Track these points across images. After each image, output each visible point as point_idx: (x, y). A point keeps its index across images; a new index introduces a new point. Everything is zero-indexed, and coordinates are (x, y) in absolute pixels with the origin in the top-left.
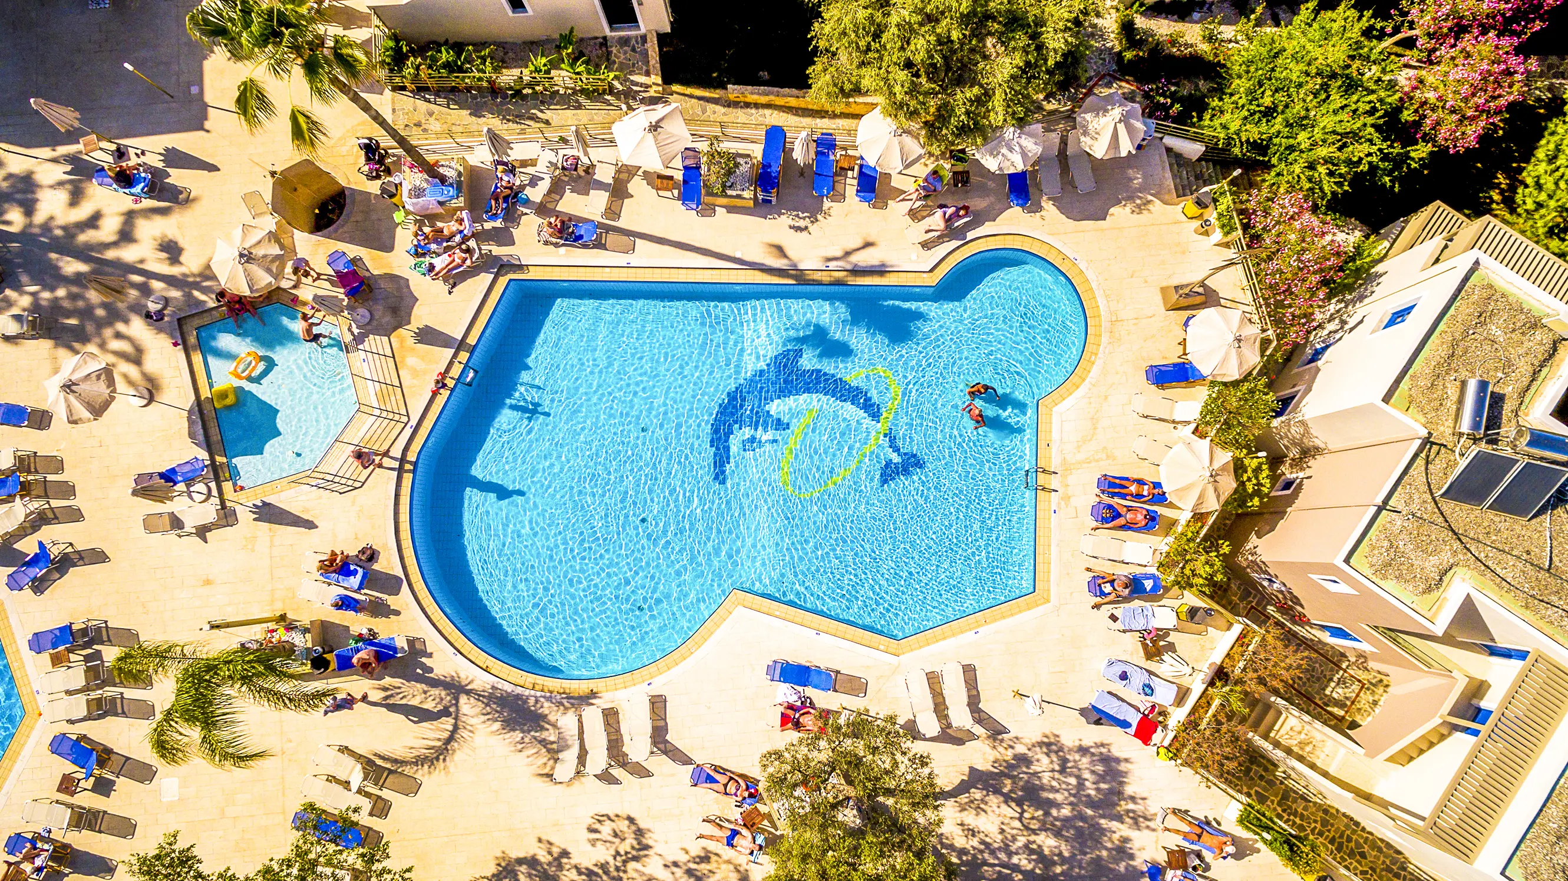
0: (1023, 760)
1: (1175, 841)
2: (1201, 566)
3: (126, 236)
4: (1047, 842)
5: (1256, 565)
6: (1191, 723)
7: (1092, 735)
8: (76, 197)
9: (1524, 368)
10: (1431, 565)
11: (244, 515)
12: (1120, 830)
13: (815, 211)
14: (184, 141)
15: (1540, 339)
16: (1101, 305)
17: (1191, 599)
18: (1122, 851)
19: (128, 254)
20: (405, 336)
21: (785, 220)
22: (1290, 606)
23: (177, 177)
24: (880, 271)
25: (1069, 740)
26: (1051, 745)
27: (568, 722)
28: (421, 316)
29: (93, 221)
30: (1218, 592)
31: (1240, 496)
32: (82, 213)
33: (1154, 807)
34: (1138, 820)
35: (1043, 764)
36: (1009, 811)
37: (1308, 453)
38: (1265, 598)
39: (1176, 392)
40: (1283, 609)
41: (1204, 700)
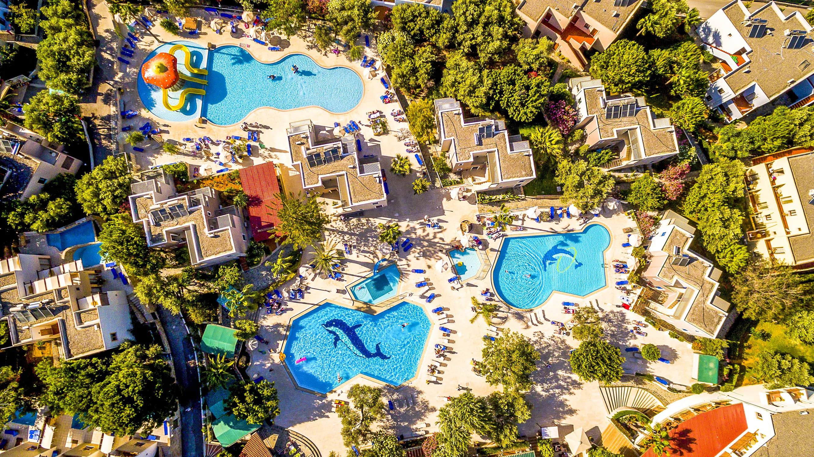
0: (607, 315)
1: (635, 326)
2: (635, 278)
3: (435, 237)
4: (613, 328)
5: (645, 278)
6: (636, 305)
7: (619, 309)
8: (424, 230)
9: (683, 243)
10: (671, 275)
11: (465, 286)
12: (625, 325)
13: (559, 221)
14: (441, 217)
15: (685, 238)
16: (612, 233)
17: (633, 284)
18: (626, 329)
19: (436, 240)
20: (488, 250)
21: (554, 222)
22: (650, 284)
23: (441, 224)
24: (572, 230)
25: (615, 311)
26: (612, 312)
27: (528, 315)
28: (490, 246)
29: (428, 235)
30: (638, 283)
31: (640, 266)
32: (425, 234)
33: (630, 321)
34: (628, 323)
35: (611, 315)
36: (606, 324)
37: (651, 256)
38: (646, 283)
39: (627, 248)
40: (649, 284)
41: (637, 301)
